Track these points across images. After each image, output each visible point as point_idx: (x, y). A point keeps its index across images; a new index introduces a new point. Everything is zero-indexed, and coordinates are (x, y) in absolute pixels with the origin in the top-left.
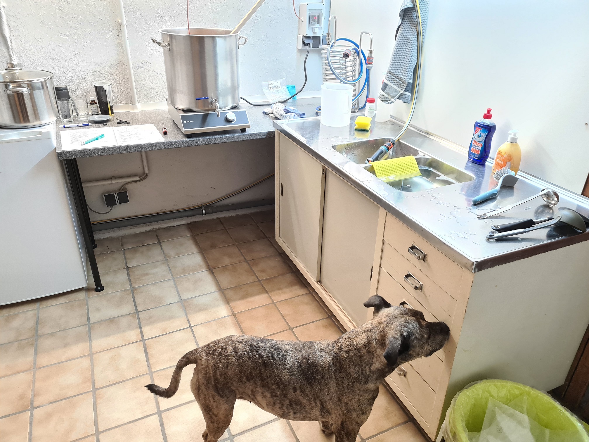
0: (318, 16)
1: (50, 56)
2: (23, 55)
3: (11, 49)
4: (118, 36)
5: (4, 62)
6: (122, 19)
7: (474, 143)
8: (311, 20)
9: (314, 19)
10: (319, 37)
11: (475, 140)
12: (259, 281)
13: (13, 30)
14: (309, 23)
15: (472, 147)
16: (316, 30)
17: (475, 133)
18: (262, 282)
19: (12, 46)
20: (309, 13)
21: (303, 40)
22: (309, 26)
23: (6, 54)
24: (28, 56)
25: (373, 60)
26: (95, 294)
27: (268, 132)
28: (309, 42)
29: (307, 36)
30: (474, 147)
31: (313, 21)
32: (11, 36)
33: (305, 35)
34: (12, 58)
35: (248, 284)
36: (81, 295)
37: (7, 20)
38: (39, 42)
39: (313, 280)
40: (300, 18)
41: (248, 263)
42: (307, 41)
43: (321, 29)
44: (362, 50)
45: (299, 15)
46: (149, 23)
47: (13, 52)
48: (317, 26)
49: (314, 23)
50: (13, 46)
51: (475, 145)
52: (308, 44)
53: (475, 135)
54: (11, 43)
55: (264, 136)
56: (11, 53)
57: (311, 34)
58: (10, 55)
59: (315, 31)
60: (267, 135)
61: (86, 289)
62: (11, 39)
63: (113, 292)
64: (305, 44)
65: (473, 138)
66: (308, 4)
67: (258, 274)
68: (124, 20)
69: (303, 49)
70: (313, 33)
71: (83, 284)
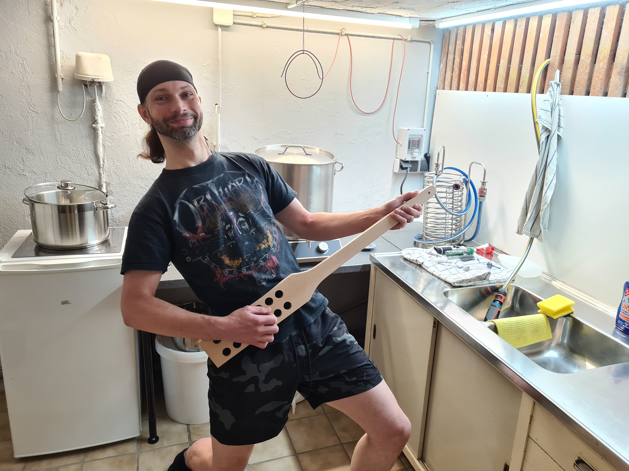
0: (418, 141)
1: (140, 176)
2: (113, 174)
3: (102, 168)
5: (93, 180)
6: (217, 141)
7: (623, 308)
8: (411, 145)
9: (414, 144)
10: (418, 161)
11: (625, 304)
12: (342, 444)
13: (107, 150)
14: (409, 148)
15: (621, 312)
16: (415, 154)
17: (625, 296)
18: (345, 446)
19: (103, 165)
20: (409, 138)
21: (400, 164)
22: (408, 151)
23: (97, 173)
24: (118, 175)
25: (486, 192)
26: (147, 446)
27: (363, 265)
28: (407, 167)
29: (406, 160)
30: (623, 312)
31: (413, 146)
32: (104, 156)
33: (403, 159)
34: (102, 176)
35: (327, 447)
36: (132, 448)
37: (103, 140)
38: (131, 162)
39: (413, 456)
40: (398, 142)
41: (327, 417)
42: (404, 165)
43: (421, 154)
44: (471, 180)
45: (398, 139)
46: (243, 146)
47: (104, 171)
48: (417, 150)
49: (414, 148)
50: (105, 165)
51: (625, 310)
52: (406, 168)
53: (625, 297)
54: (104, 162)
55: (358, 270)
56: (102, 172)
57: (409, 159)
58: (100, 174)
59: (415, 156)
60: (362, 269)
61: (139, 440)
62: (104, 159)
63: (169, 446)
64: (401, 167)
65: (623, 301)
66: (408, 130)
67: (340, 434)
68: (220, 142)
69: (400, 172)
70: (412, 157)
71: (136, 434)
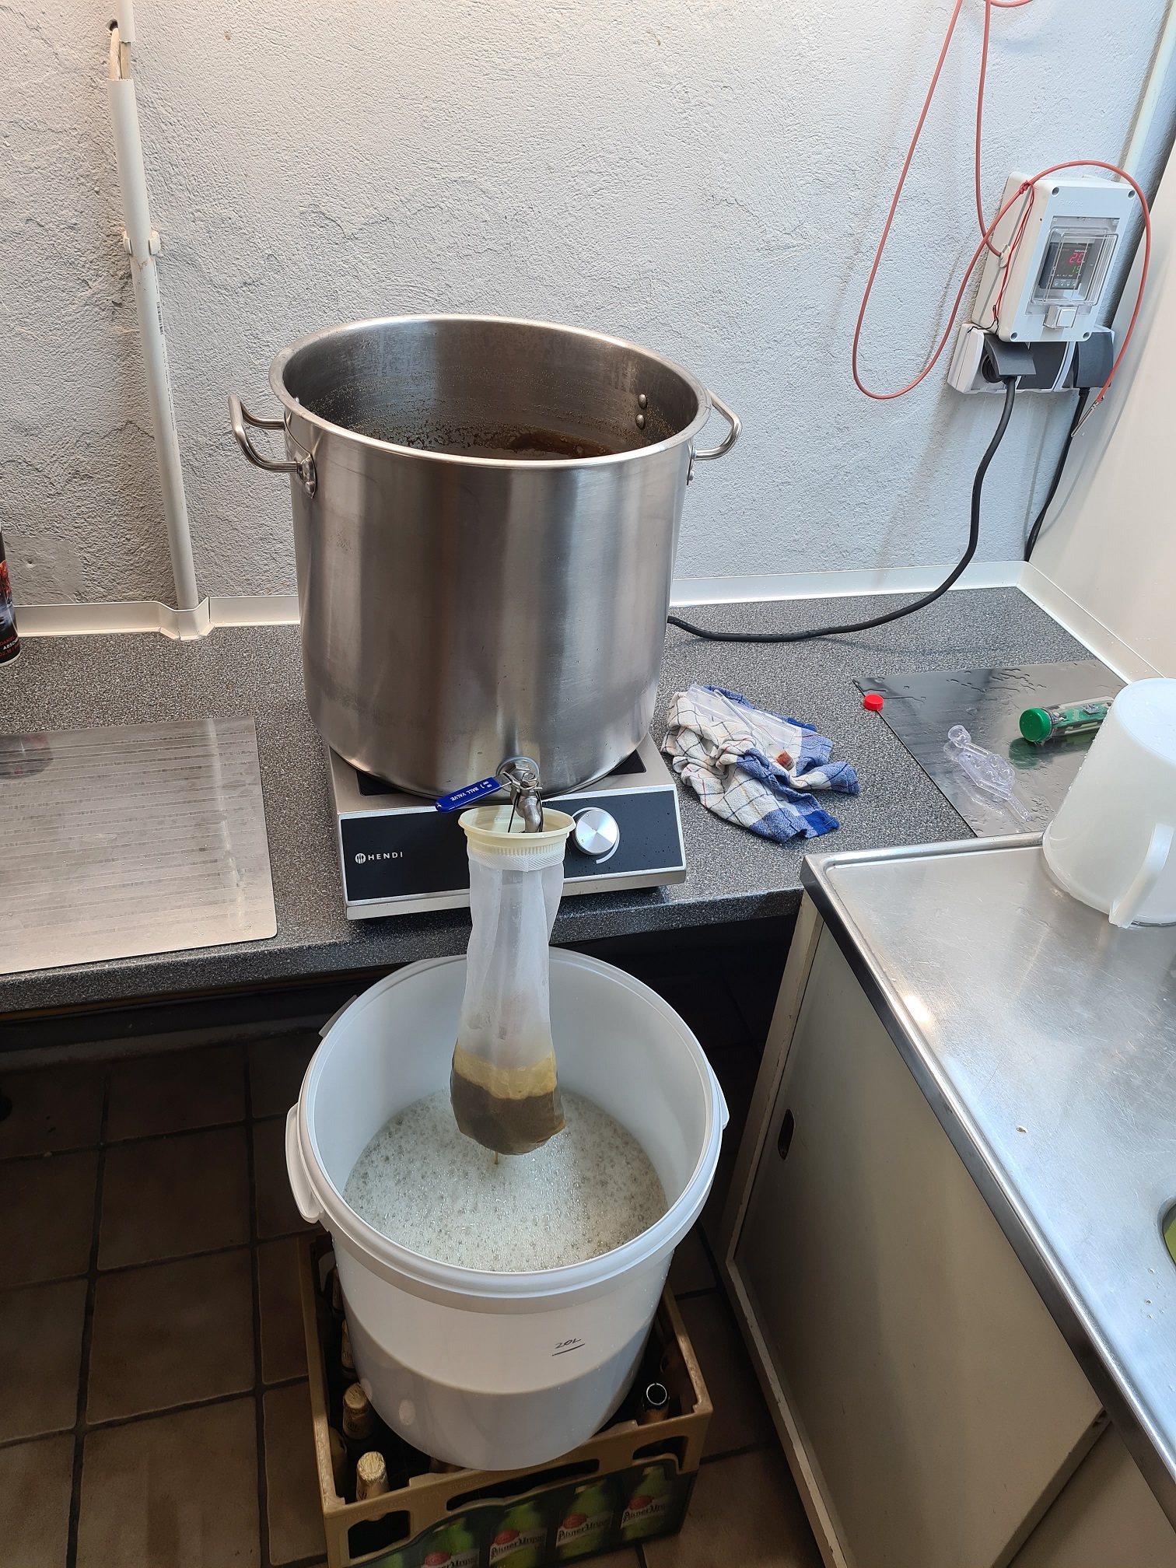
0: (1091, 248)
4: (120, 305)
8: (1054, 266)
9: (1067, 264)
10: (1064, 345)
14: (1041, 282)
16: (1063, 314)
20: (1053, 234)
21: (985, 353)
22: (1036, 295)
27: (770, 895)
28: (1015, 374)
29: (1014, 339)
31: (1060, 272)
33: (1004, 333)
40: (993, 245)
42: (1003, 363)
48: (1073, 295)
52: (1007, 376)
55: (743, 915)
57: (1031, 333)
59: (1060, 325)
60: (759, 909)
64: (987, 369)
66: (1055, 191)
69: (975, 393)
70: (1046, 327)
